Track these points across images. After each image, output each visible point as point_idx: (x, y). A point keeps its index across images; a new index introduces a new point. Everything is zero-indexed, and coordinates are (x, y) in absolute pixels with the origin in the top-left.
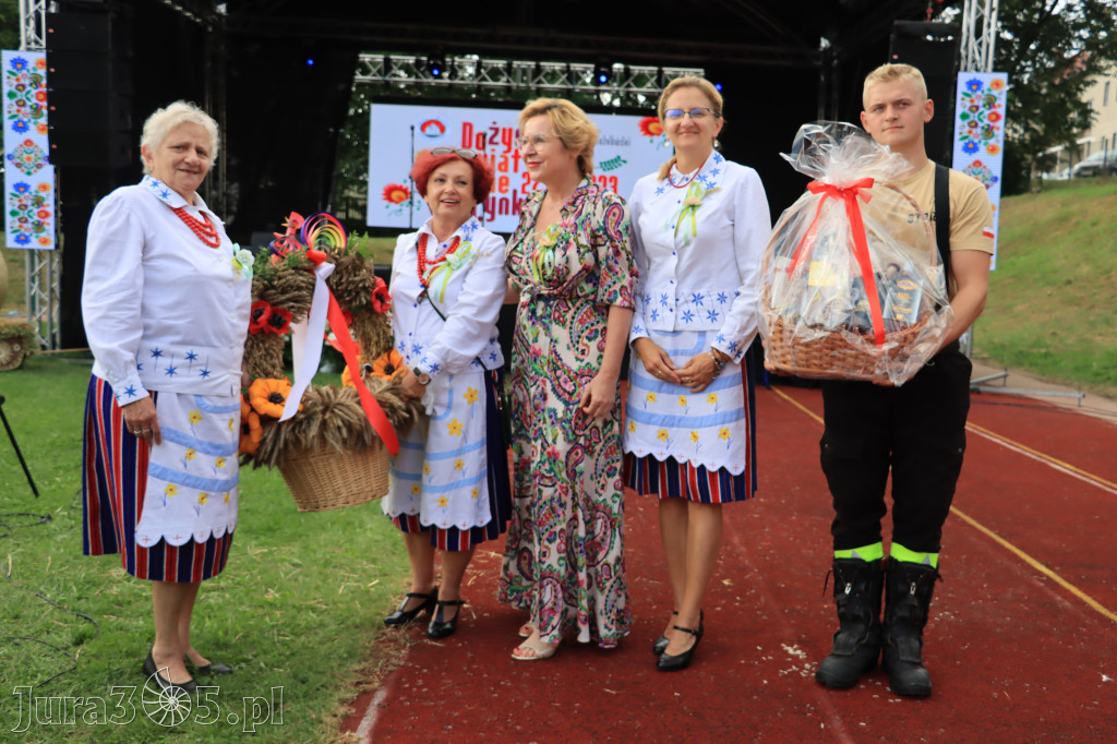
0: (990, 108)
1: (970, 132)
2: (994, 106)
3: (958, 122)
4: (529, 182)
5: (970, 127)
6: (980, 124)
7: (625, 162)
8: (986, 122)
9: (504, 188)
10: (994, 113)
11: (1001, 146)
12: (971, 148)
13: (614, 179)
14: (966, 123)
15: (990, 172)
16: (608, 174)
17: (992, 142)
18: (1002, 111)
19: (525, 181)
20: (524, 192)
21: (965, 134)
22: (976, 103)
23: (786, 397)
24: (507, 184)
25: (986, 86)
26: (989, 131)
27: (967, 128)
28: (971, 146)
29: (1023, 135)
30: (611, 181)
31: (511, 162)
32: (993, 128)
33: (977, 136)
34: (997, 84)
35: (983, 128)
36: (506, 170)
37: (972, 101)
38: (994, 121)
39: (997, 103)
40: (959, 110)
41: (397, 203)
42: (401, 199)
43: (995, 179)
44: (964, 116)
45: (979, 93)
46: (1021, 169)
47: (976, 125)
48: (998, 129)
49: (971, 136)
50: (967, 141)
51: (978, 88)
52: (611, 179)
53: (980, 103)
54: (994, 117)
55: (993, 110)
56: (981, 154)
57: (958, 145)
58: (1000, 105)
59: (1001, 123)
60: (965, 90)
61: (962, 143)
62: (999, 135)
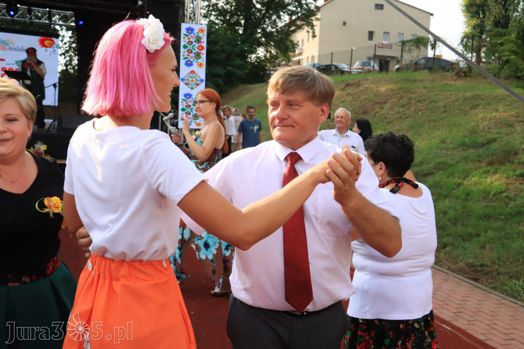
0: (198, 43)
1: (188, 55)
2: (200, 42)
3: (182, 49)
5: (188, 52)
6: (194, 52)
8: (197, 50)
10: (201, 46)
11: (204, 63)
12: (189, 64)
14: (186, 50)
15: (199, 77)
17: (200, 61)
18: (205, 45)
21: (186, 56)
22: (191, 40)
25: (196, 31)
26: (198, 56)
27: (187, 53)
28: (189, 63)
29: (266, 55)
32: (200, 53)
33: (192, 57)
34: (202, 31)
37: (189, 39)
38: (200, 50)
39: (202, 41)
40: (182, 43)
43: (202, 81)
44: (185, 47)
45: (192, 35)
46: (266, 70)
47: (191, 52)
48: (203, 54)
49: (189, 57)
50: (187, 60)
51: (192, 32)
53: (193, 40)
54: (201, 48)
55: (200, 44)
56: (195, 67)
57: (182, 62)
58: (203, 42)
59: (204, 52)
60: (185, 33)
61: (184, 61)
62: (204, 57)
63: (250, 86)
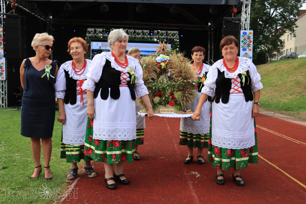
1: (244, 45)
2: (250, 39)
3: (241, 43)
6: (247, 43)
8: (248, 43)
11: (252, 49)
12: (244, 50)
14: (243, 43)
15: (249, 56)
17: (250, 48)
18: (252, 40)
22: (245, 38)
25: (248, 34)
26: (249, 45)
27: (243, 45)
28: (244, 49)
32: (250, 44)
33: (246, 46)
34: (250, 33)
35: (247, 44)
37: (244, 38)
38: (250, 43)
40: (241, 40)
43: (251, 57)
44: (242, 41)
45: (246, 35)
47: (246, 43)
48: (251, 45)
53: (246, 38)
54: (250, 42)
56: (247, 51)
57: (241, 49)
58: (251, 39)
59: (252, 43)
60: (242, 35)
61: (242, 48)
62: (252, 46)
63: (259, 66)
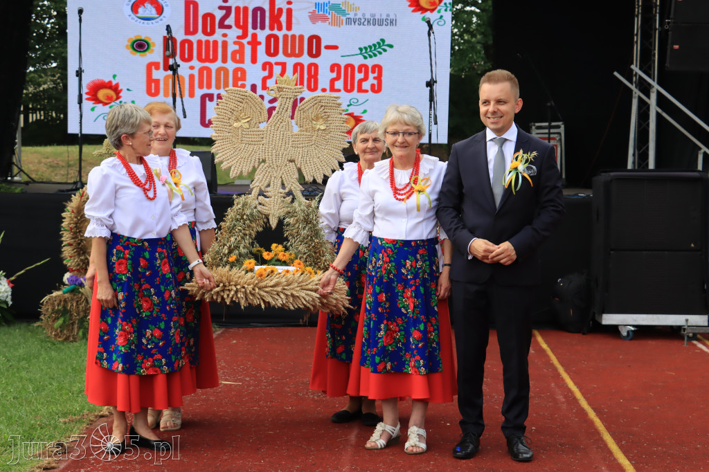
4: (270, 75)
7: (391, 46)
9: (240, 83)
13: (378, 69)
16: (370, 62)
19: (266, 73)
20: (264, 87)
23: (544, 346)
24: (244, 78)
30: (373, 72)
31: (248, 49)
36: (242, 61)
41: (105, 104)
42: (110, 99)
52: (374, 67)
